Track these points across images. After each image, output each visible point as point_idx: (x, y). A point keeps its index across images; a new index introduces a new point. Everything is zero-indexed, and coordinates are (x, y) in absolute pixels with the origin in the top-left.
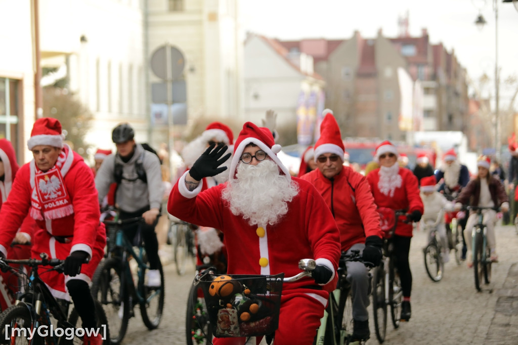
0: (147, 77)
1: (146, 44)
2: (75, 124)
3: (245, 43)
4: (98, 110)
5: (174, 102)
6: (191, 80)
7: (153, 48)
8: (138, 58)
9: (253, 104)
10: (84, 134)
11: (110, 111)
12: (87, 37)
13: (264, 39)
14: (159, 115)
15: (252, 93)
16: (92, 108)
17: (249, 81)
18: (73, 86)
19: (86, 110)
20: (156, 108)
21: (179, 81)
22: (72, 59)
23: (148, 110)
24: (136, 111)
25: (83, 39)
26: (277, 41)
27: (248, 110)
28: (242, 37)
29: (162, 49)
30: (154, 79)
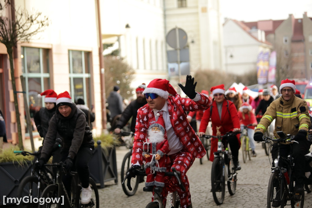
0: (166, 47)
1: (165, 28)
2: (125, 77)
3: (224, 25)
4: (138, 68)
5: (181, 62)
6: (193, 49)
7: (168, 30)
8: (161, 37)
9: (230, 61)
10: (130, 83)
11: (145, 68)
12: (130, 25)
13: (235, 22)
14: (173, 70)
15: (229, 55)
16: (134, 67)
17: (226, 47)
18: (123, 54)
19: (131, 68)
20: (171, 66)
21: (185, 48)
22: (122, 38)
23: (167, 67)
24: (160, 68)
25: (127, 26)
26: (243, 22)
27: (227, 65)
28: (222, 21)
29: (174, 30)
30: (170, 49)
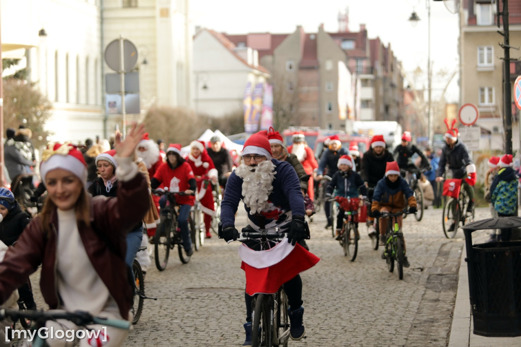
0: (102, 68)
1: (102, 38)
2: (35, 113)
3: (194, 37)
4: (57, 99)
5: (126, 93)
6: (144, 73)
7: (107, 42)
8: (95, 52)
9: (202, 94)
10: (44, 123)
11: (68, 101)
12: (46, 31)
13: (212, 33)
14: (113, 105)
15: (201, 85)
16: (51, 98)
17: (197, 73)
18: (33, 77)
19: (46, 100)
20: (110, 98)
21: (132, 72)
22: (33, 52)
23: (103, 99)
24: (92, 102)
25: (42, 33)
26: (225, 35)
27: (197, 100)
28: (192, 32)
29: (117, 41)
30: (109, 71)
